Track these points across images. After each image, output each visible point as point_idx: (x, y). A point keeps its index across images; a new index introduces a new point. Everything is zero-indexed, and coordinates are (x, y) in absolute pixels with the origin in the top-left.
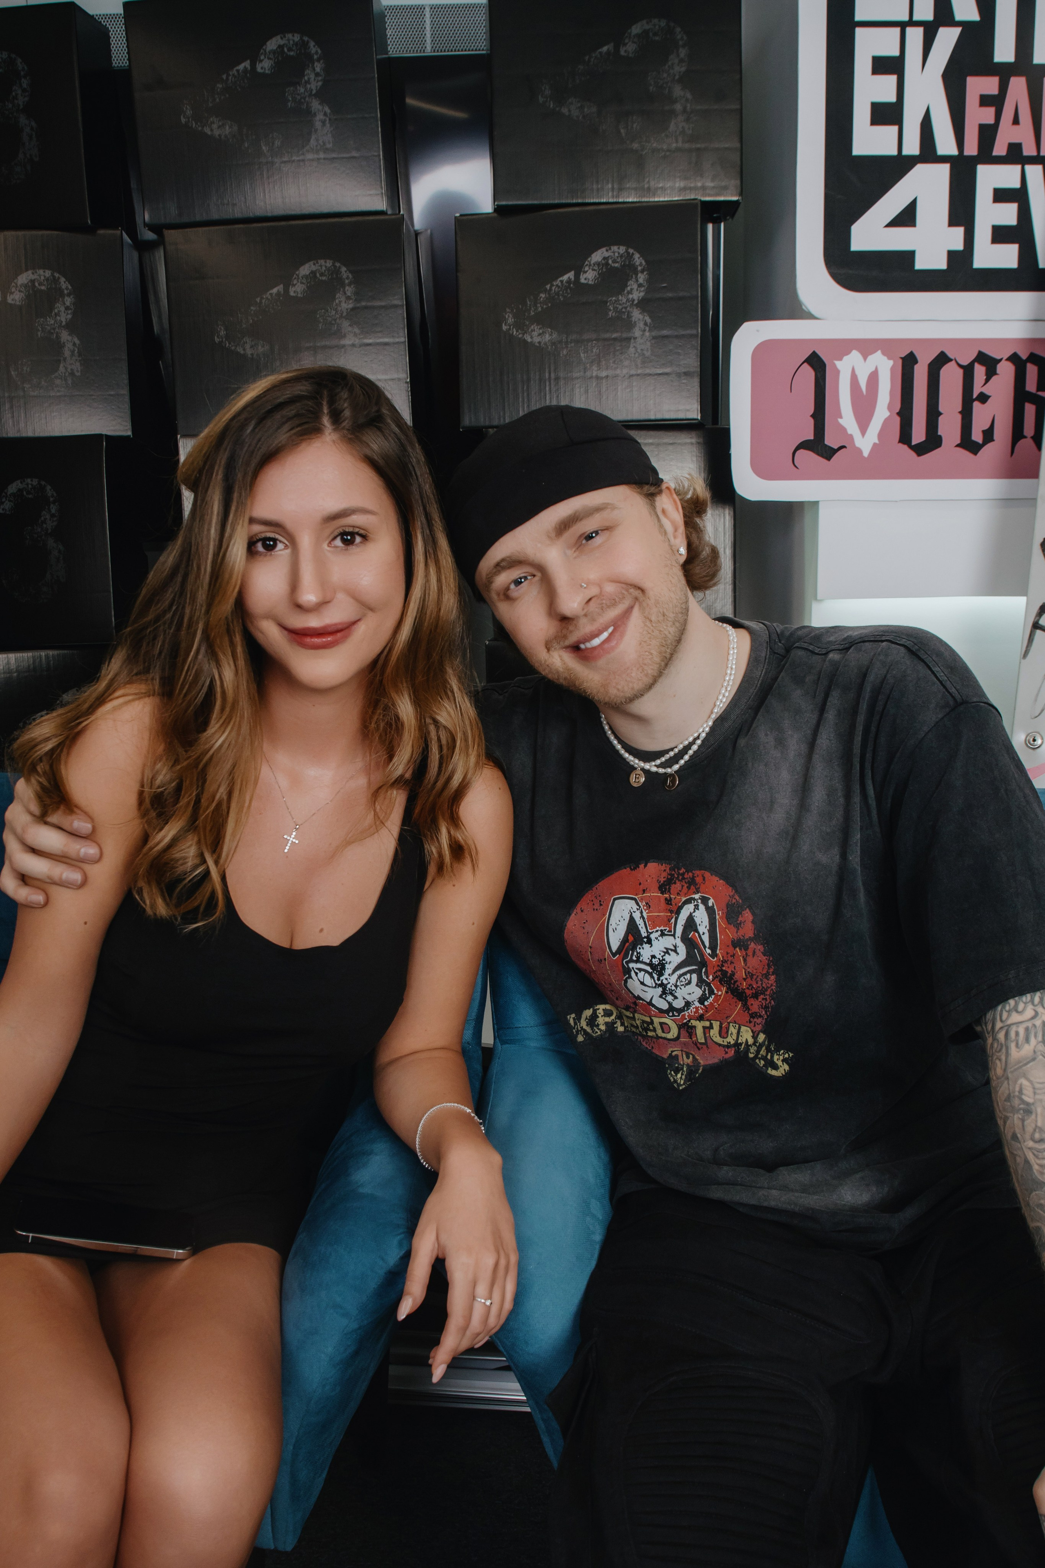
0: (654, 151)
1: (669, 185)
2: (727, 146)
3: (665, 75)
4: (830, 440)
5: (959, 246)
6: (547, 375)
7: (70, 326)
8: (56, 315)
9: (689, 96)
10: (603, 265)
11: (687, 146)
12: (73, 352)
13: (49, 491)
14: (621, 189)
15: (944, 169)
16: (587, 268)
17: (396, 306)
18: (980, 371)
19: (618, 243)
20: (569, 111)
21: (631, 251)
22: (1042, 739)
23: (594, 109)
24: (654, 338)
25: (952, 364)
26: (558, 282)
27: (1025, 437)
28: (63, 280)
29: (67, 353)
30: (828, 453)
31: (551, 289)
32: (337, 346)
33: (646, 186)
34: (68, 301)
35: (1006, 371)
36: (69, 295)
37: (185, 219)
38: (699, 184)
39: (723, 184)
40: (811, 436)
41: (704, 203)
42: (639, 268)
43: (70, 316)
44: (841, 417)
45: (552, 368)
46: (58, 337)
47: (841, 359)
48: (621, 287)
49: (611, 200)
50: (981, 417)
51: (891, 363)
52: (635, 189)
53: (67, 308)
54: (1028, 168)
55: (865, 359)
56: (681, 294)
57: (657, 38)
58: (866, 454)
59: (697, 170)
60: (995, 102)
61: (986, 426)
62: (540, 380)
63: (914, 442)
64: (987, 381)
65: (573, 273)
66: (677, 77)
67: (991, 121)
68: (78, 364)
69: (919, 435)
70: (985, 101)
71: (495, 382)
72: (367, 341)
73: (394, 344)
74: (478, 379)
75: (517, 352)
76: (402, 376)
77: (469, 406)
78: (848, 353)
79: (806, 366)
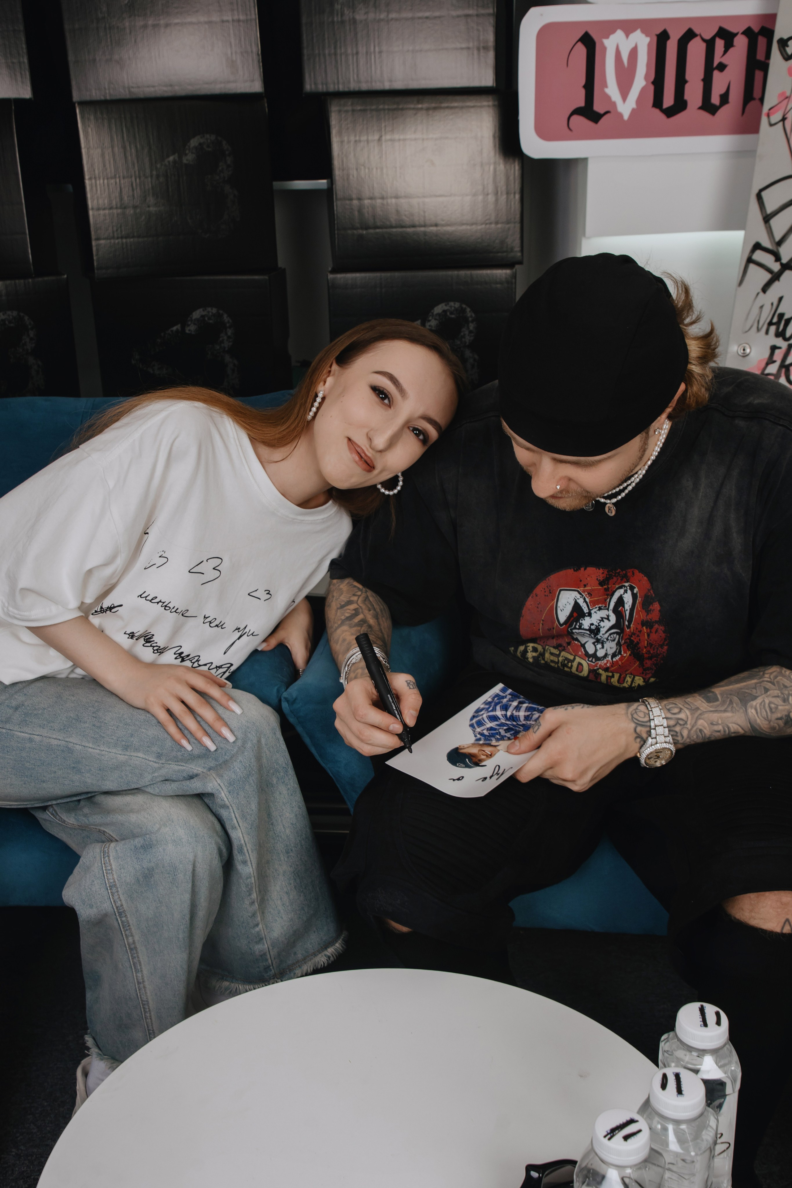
4: (598, 107)
6: (372, 48)
22: (750, 348)
24: (458, 16)
30: (595, 117)
40: (582, 103)
62: (367, 53)
71: (330, 55)
72: (225, 18)
73: (247, 20)
74: (317, 52)
75: (348, 28)
76: (255, 50)
77: (310, 75)
78: (614, 32)
79: (579, 44)
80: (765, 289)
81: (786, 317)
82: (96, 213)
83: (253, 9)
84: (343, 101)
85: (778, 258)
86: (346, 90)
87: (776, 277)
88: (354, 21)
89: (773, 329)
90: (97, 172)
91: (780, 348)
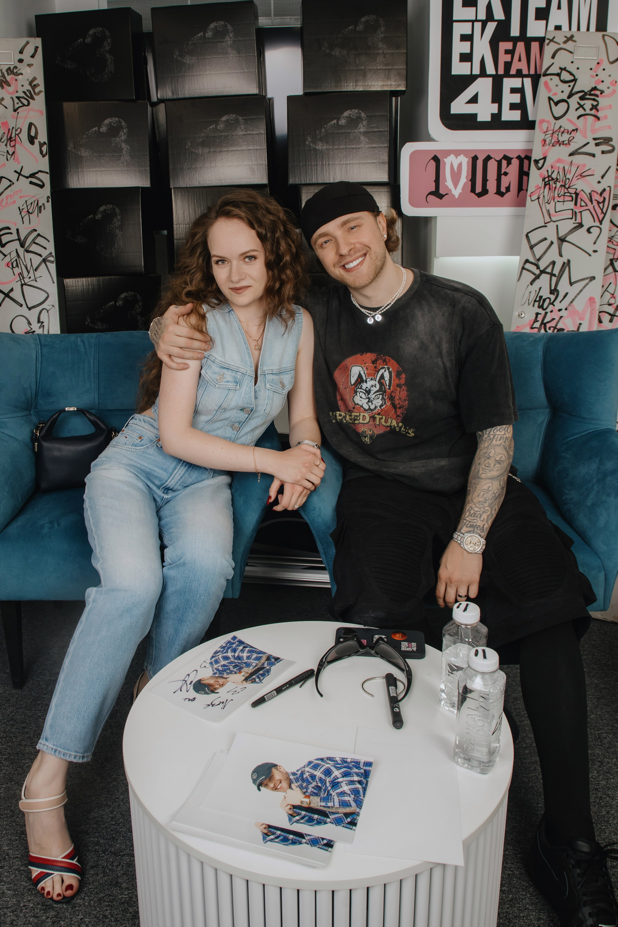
0: (370, 70)
1: (376, 84)
2: (401, 67)
3: (375, 38)
4: (442, 191)
5: (496, 111)
6: (325, 163)
7: (125, 141)
8: (120, 136)
9: (385, 47)
10: (349, 117)
11: (384, 67)
12: (127, 152)
13: (117, 210)
14: (356, 86)
15: (490, 80)
16: (342, 119)
17: (261, 134)
18: (504, 163)
19: (355, 108)
20: (335, 53)
21: (360, 111)
22: (525, 314)
23: (345, 53)
24: (369, 148)
25: (492, 160)
26: (330, 124)
27: (523, 190)
28: (123, 122)
29: (124, 153)
30: (441, 197)
31: (327, 127)
32: (237, 150)
33: (367, 84)
34: (125, 131)
35: (515, 163)
36: (125, 128)
37: (175, 97)
38: (389, 83)
39: (399, 83)
40: (434, 190)
41: (391, 91)
42: (364, 119)
43: (126, 137)
44: (446, 182)
45: (327, 160)
46: (121, 146)
47: (446, 158)
48: (356, 127)
49: (352, 90)
50: (505, 181)
51: (467, 159)
52: (363, 85)
53: (125, 134)
54: (524, 79)
55: (456, 158)
56: (381, 130)
57: (372, 23)
58: (457, 197)
59: (388, 78)
60: (511, 52)
61: (507, 186)
62: (322, 165)
63: (477, 192)
64: (507, 167)
65: (336, 120)
66: (380, 39)
67: (509, 60)
68: (129, 157)
69: (479, 189)
70: (507, 52)
71: (303, 165)
72: (250, 148)
73: (261, 149)
74: (296, 164)
75: (312, 153)
76: (264, 163)
77: (292, 175)
78: (449, 155)
79: (432, 161)
80: (531, 283)
81: (543, 298)
82: (178, 241)
83: (264, 144)
84: (309, 187)
85: (538, 268)
86: (311, 182)
87: (537, 277)
88: (316, 150)
89: (537, 304)
90: (180, 221)
91: (541, 314)
